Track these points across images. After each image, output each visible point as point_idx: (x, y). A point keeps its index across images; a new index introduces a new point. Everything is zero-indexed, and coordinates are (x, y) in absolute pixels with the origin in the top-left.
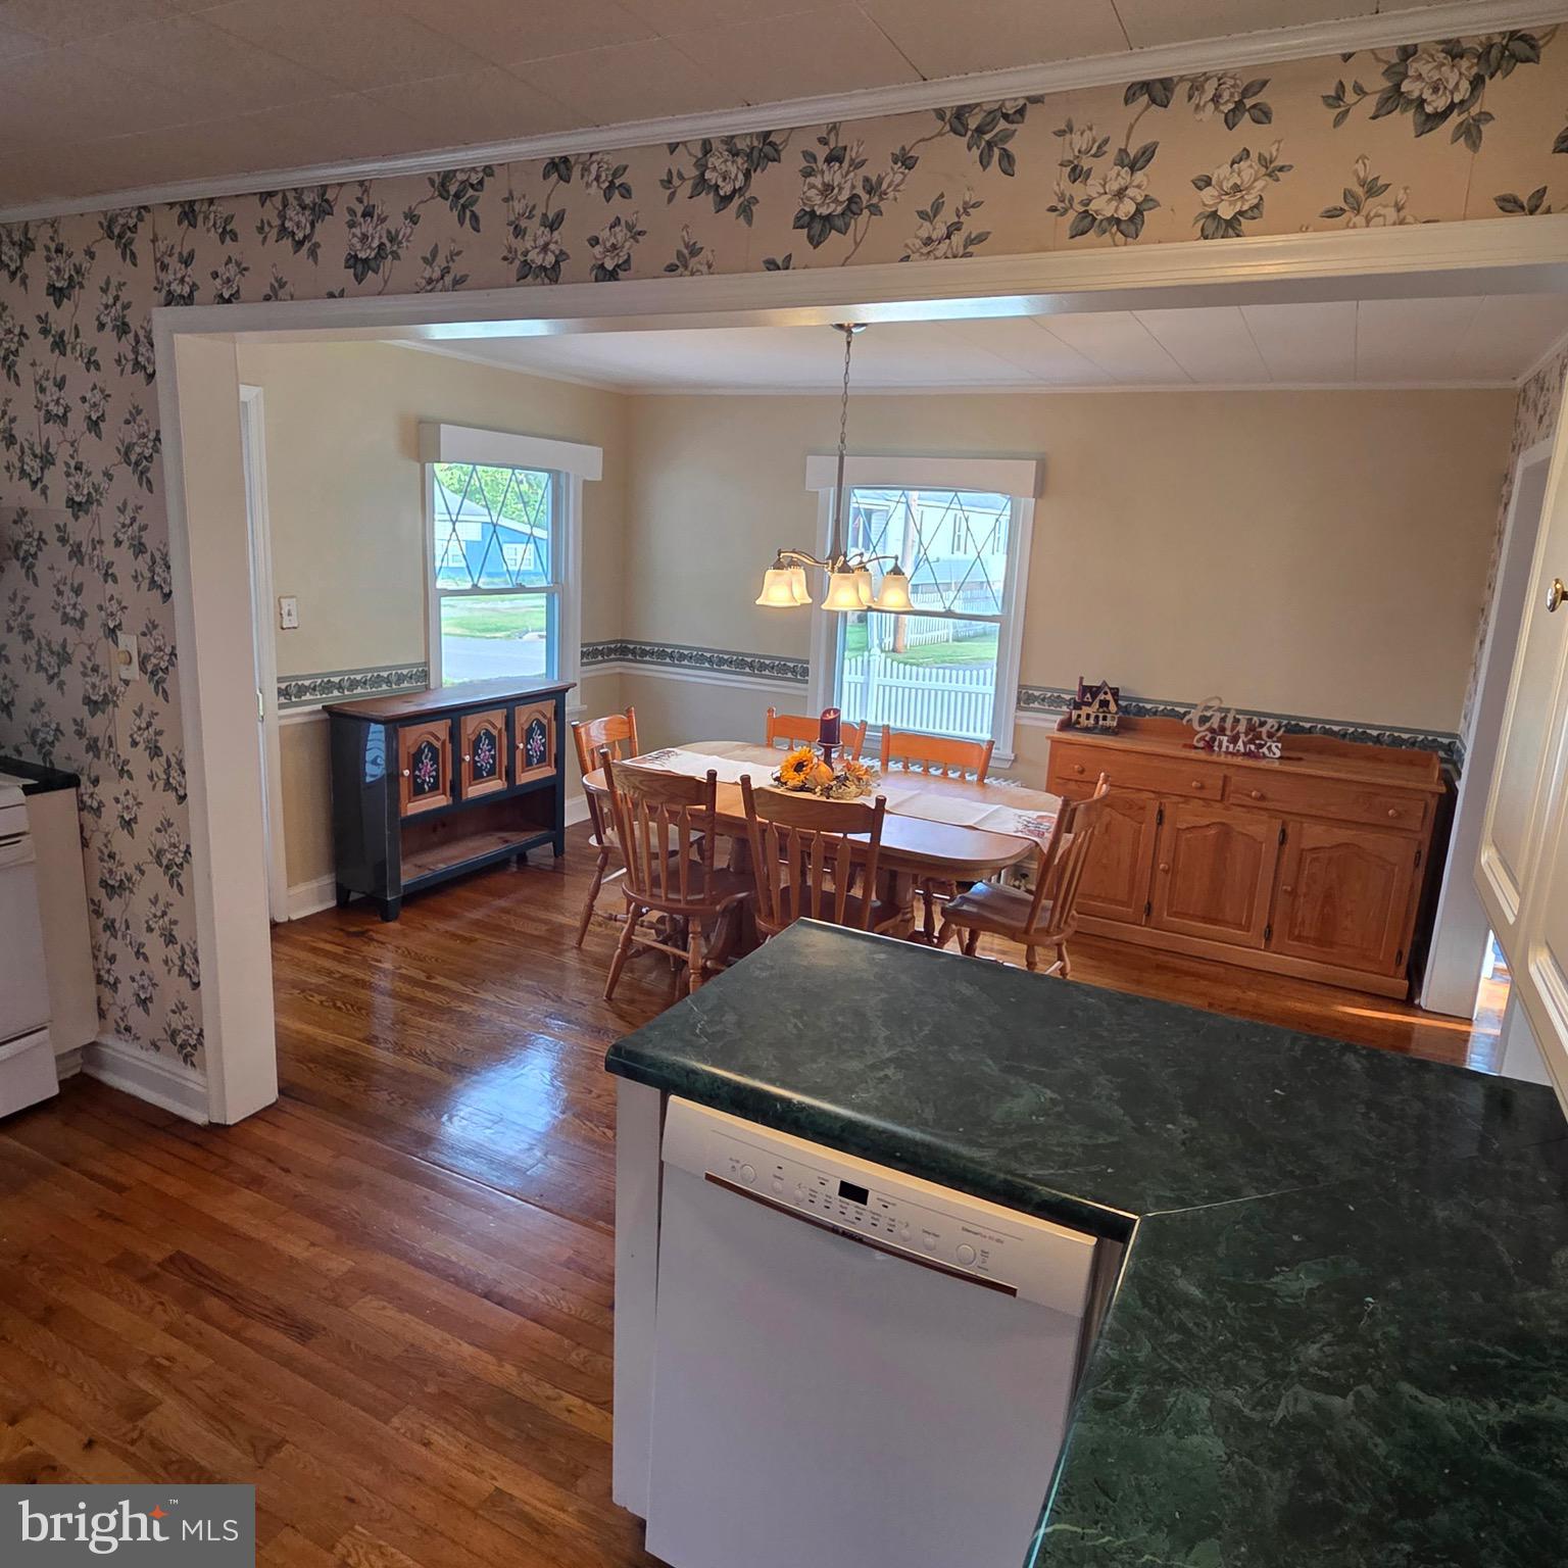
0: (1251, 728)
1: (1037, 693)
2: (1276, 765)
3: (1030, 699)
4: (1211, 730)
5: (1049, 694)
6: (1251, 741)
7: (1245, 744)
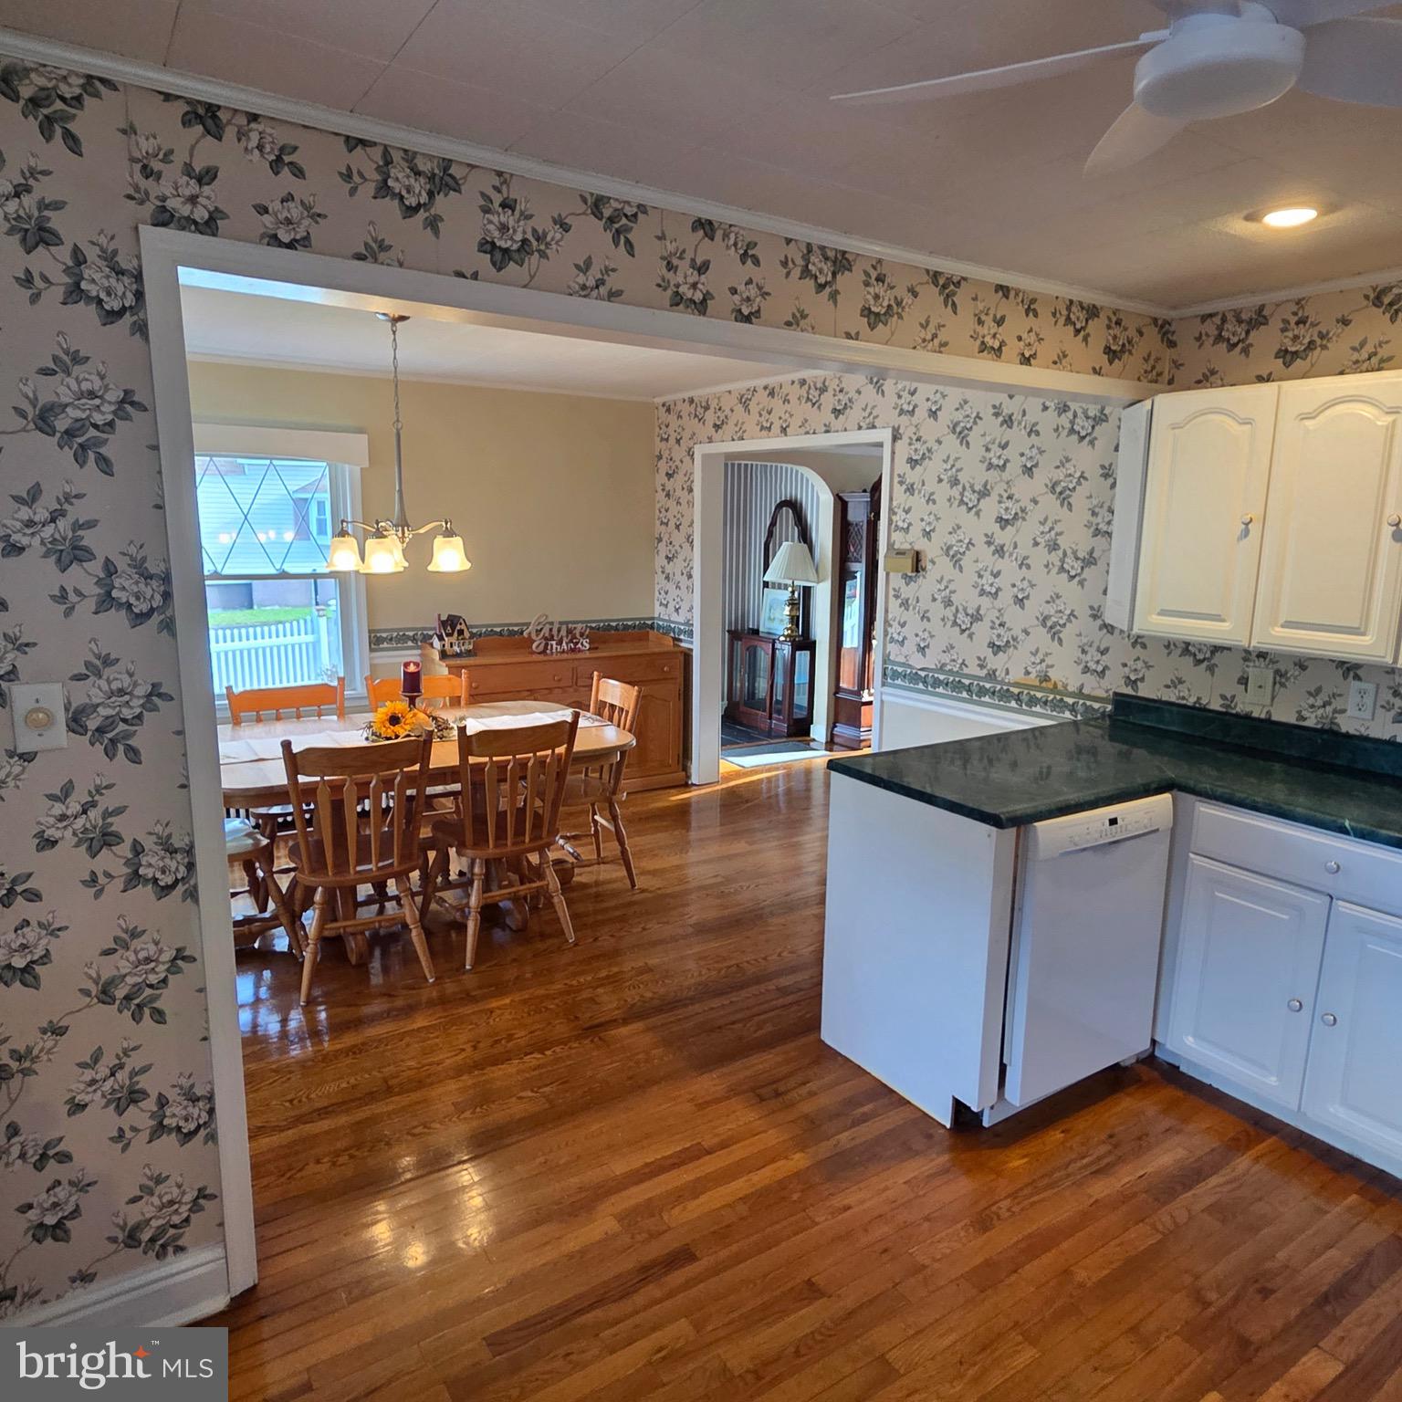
0: (569, 632)
1: (384, 635)
2: (588, 655)
3: (379, 641)
4: (546, 639)
5: (395, 634)
6: (571, 641)
7: (567, 644)
